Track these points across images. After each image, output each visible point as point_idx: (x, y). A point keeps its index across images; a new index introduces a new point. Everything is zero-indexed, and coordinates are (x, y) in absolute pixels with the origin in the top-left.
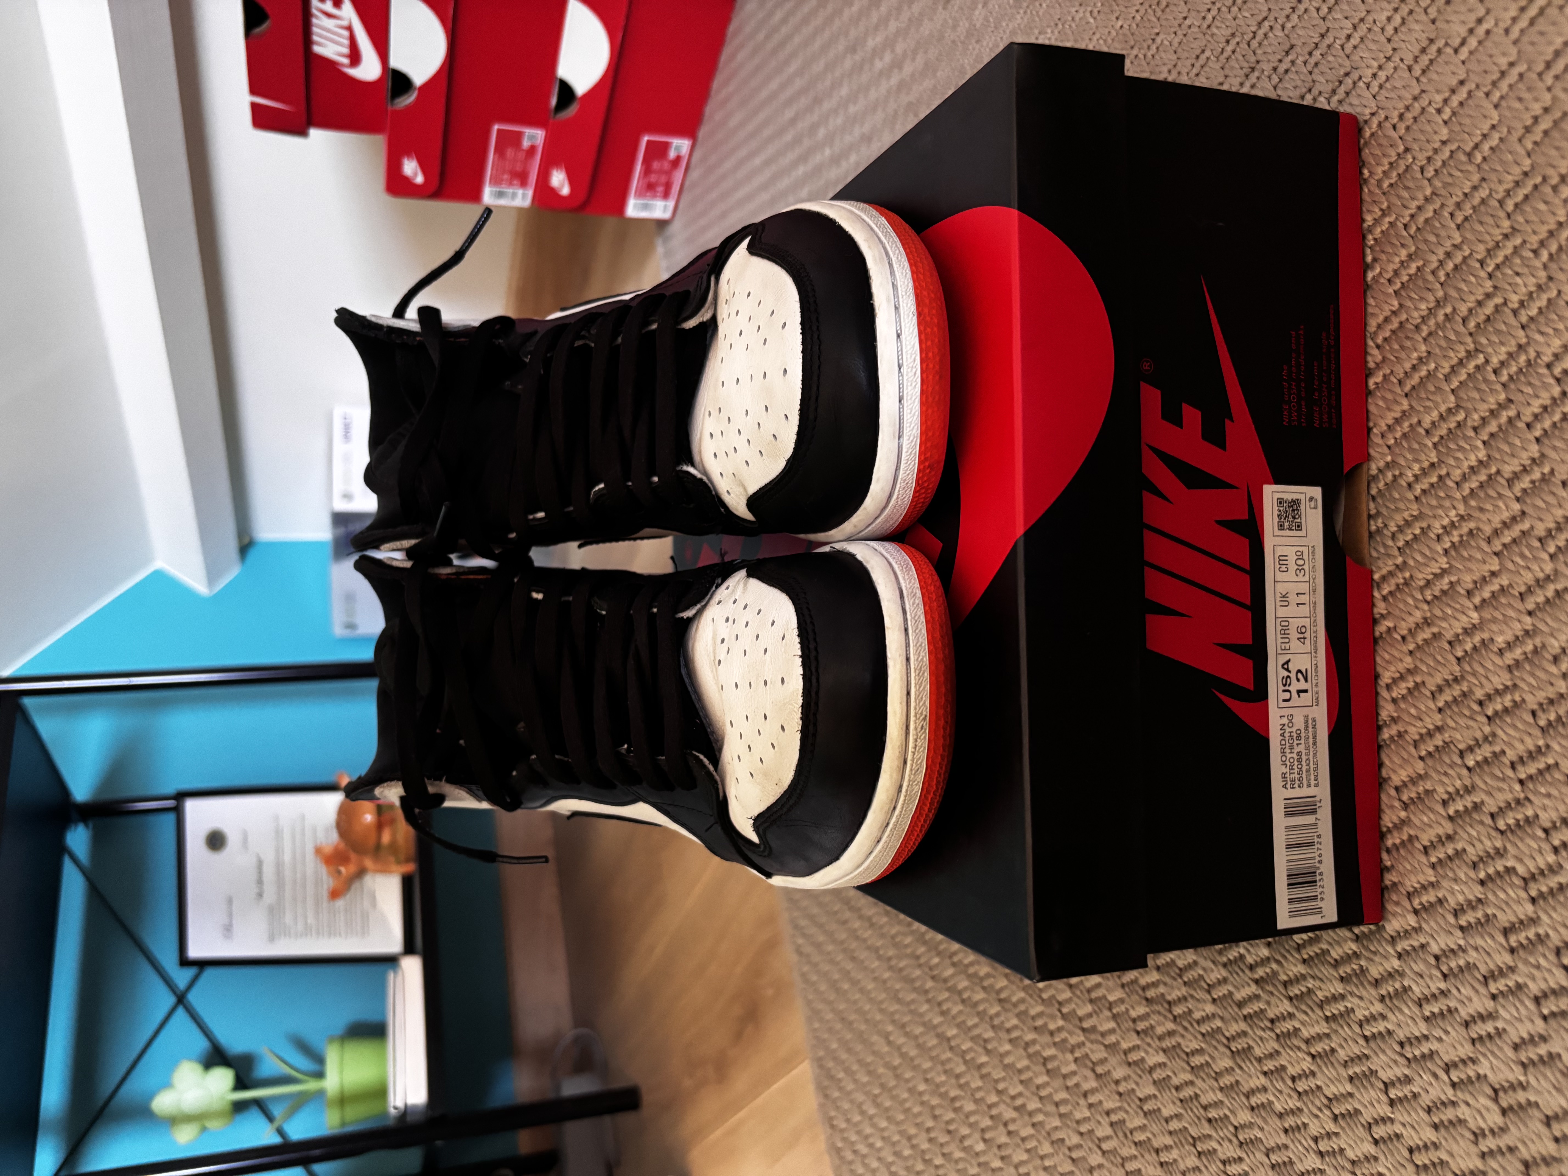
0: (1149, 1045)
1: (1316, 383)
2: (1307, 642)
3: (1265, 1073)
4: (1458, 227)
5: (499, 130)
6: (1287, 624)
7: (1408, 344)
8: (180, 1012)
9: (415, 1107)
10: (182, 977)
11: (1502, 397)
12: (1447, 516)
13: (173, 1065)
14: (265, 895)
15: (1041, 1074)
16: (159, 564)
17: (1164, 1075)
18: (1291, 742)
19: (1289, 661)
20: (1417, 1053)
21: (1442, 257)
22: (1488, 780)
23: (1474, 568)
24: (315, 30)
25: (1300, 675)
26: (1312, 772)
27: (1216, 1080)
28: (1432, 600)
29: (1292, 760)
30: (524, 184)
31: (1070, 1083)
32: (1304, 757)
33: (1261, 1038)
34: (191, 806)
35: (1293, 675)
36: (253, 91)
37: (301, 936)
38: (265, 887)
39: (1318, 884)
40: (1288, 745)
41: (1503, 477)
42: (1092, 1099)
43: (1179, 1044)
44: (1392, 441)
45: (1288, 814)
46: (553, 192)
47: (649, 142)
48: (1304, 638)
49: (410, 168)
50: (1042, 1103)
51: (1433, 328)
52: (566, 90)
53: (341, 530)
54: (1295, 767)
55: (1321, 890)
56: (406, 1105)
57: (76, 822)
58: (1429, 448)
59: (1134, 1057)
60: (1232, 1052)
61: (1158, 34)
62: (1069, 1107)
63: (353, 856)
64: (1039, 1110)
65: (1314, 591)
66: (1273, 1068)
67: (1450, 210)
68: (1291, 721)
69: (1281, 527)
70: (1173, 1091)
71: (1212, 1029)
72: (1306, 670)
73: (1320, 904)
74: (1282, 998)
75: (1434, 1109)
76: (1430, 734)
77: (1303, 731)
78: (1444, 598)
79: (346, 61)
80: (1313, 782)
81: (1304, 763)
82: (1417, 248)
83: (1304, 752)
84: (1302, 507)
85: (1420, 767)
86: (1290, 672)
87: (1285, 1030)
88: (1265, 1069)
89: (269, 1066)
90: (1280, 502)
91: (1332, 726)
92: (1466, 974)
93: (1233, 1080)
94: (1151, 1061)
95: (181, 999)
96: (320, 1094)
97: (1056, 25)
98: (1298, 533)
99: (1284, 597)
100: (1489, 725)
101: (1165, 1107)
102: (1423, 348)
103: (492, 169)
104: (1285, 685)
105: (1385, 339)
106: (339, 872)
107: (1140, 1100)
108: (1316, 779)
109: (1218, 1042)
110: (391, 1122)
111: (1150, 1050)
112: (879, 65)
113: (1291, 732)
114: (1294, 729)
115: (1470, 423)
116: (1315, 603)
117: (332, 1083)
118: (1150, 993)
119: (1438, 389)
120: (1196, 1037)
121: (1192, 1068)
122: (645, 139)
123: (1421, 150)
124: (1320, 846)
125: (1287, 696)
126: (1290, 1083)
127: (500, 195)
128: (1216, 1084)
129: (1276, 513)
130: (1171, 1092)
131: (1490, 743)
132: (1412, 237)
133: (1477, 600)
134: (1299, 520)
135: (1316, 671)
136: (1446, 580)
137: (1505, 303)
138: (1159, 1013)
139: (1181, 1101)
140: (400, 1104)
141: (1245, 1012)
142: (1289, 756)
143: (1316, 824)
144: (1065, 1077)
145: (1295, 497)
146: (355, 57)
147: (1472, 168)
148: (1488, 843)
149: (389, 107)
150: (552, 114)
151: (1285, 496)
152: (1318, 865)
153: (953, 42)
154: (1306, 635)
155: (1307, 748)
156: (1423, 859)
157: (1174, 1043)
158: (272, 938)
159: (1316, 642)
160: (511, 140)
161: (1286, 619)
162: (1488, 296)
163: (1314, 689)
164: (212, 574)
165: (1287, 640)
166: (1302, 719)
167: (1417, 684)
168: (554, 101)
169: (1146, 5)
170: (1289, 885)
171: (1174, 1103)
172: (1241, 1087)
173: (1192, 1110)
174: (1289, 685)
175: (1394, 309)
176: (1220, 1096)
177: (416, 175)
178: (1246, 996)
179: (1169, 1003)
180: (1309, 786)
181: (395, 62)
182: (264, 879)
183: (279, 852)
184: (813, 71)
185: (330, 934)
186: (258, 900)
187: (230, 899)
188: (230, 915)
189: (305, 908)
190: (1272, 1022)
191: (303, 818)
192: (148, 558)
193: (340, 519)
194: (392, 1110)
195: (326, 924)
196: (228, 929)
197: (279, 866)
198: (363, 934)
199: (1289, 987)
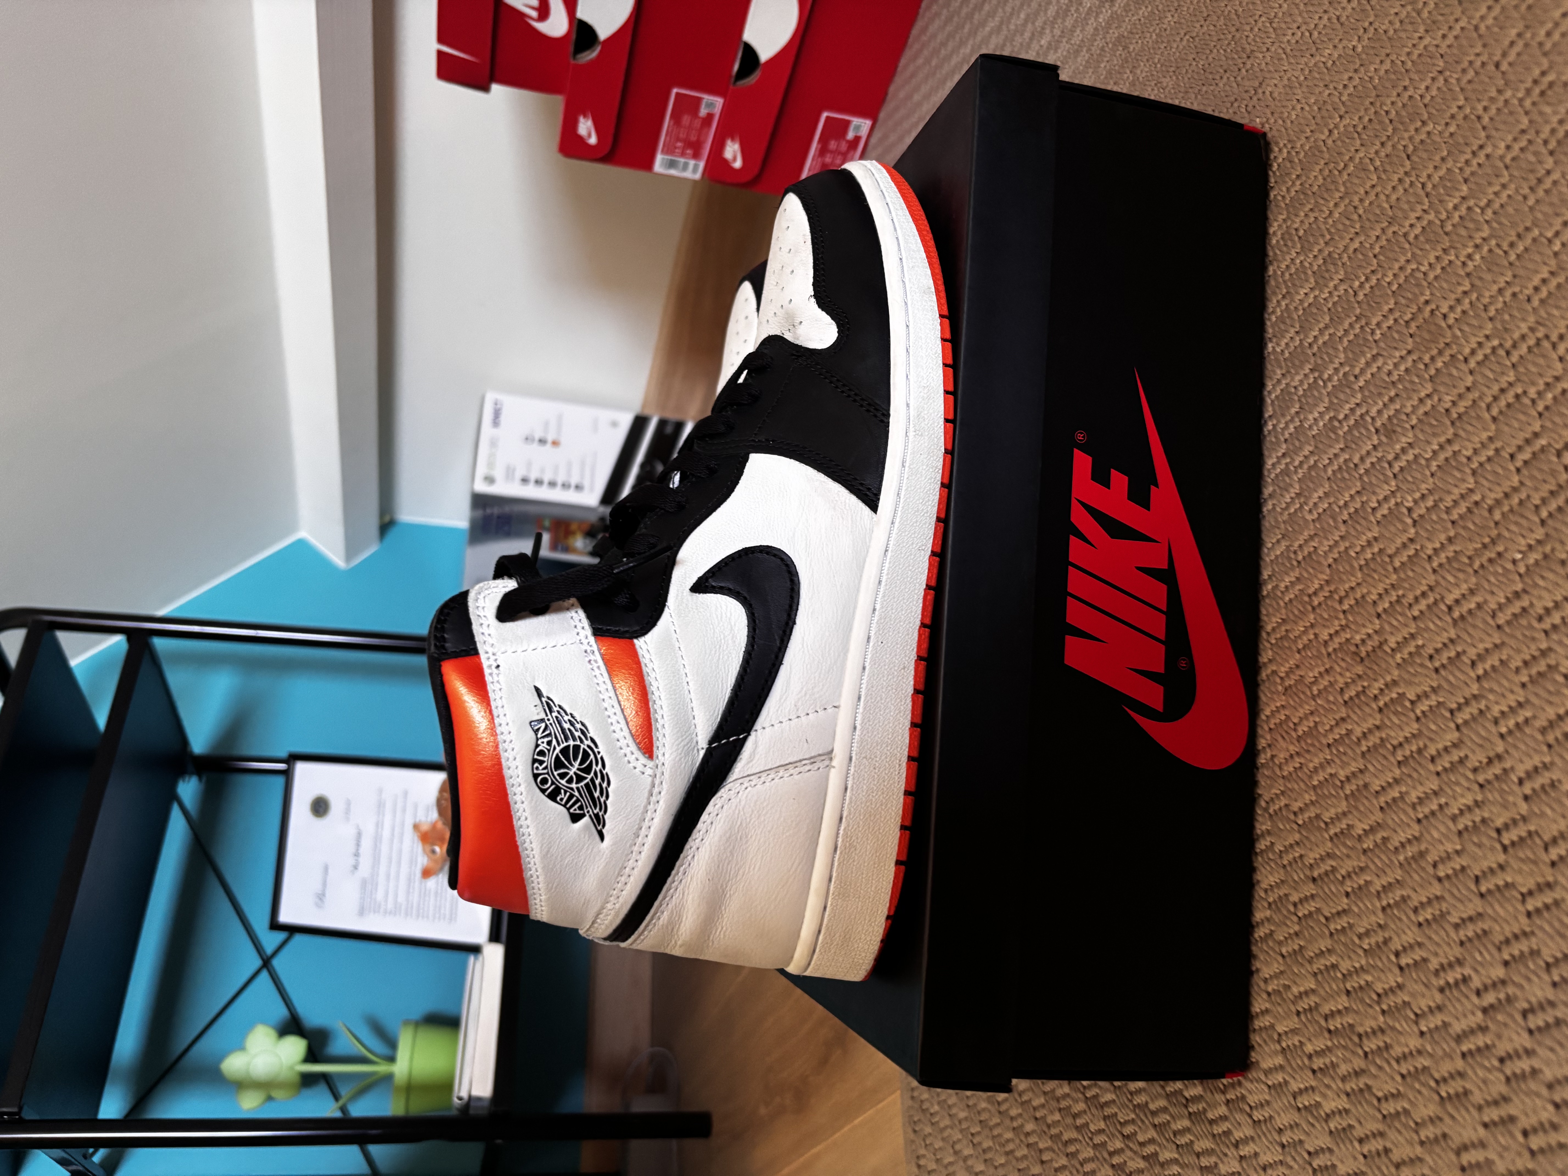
0: (1328, 1087)
3: (1486, 1125)
5: (677, 94)
8: (264, 975)
9: (479, 1099)
10: (270, 940)
13: (248, 1028)
14: (360, 867)
15: (1181, 1117)
16: (302, 534)
17: (1345, 1124)
27: (1417, 1132)
30: (696, 156)
31: (1218, 1129)
33: (1485, 1082)
34: (301, 769)
36: (441, 39)
37: (390, 913)
38: (361, 860)
42: (1245, 1150)
43: (1369, 1087)
46: (726, 163)
47: (828, 118)
49: (585, 127)
50: (1179, 1153)
52: (750, 53)
53: (479, 513)
56: (470, 1097)
57: (191, 774)
59: (1304, 1101)
60: (1441, 1097)
62: (1213, 1159)
64: (1175, 1161)
66: (1496, 1119)
70: (1356, 1144)
71: (1416, 1068)
74: (1520, 1030)
79: (534, 14)
87: (1518, 1071)
88: (1486, 1119)
89: (342, 1044)
93: (1438, 1132)
94: (1329, 1106)
95: (266, 963)
96: (388, 1078)
101: (1342, 1162)
103: (666, 136)
106: (433, 852)
107: (1309, 1153)
109: (1423, 1084)
110: (454, 1112)
111: (1329, 1093)
117: (401, 1068)
118: (1336, 1023)
120: (1393, 1079)
121: (1384, 1116)
122: (825, 115)
126: (1520, 1138)
127: (672, 164)
128: (1416, 1137)
130: (1353, 1147)
138: (1345, 1048)
139: (1365, 1157)
140: (464, 1094)
141: (1464, 1048)
144: (1212, 1122)
146: (544, 10)
149: (571, 60)
150: (733, 80)
157: (1362, 1086)
158: (362, 912)
160: (689, 106)
164: (351, 548)
168: (736, 66)
171: (1355, 1158)
172: (1450, 1142)
173: (1379, 1168)
176: (1419, 1150)
177: (589, 135)
178: (1467, 1029)
179: (1360, 1036)
181: (583, 13)
182: (361, 851)
183: (379, 825)
184: (1012, 27)
185: (418, 916)
186: (353, 872)
187: (326, 869)
188: (324, 884)
189: (397, 887)
190: (1502, 1060)
191: (406, 794)
192: (292, 527)
193: (480, 501)
194: (456, 1100)
195: (415, 905)
196: (321, 897)
197: (377, 839)
198: (451, 919)
199: (1530, 1017)
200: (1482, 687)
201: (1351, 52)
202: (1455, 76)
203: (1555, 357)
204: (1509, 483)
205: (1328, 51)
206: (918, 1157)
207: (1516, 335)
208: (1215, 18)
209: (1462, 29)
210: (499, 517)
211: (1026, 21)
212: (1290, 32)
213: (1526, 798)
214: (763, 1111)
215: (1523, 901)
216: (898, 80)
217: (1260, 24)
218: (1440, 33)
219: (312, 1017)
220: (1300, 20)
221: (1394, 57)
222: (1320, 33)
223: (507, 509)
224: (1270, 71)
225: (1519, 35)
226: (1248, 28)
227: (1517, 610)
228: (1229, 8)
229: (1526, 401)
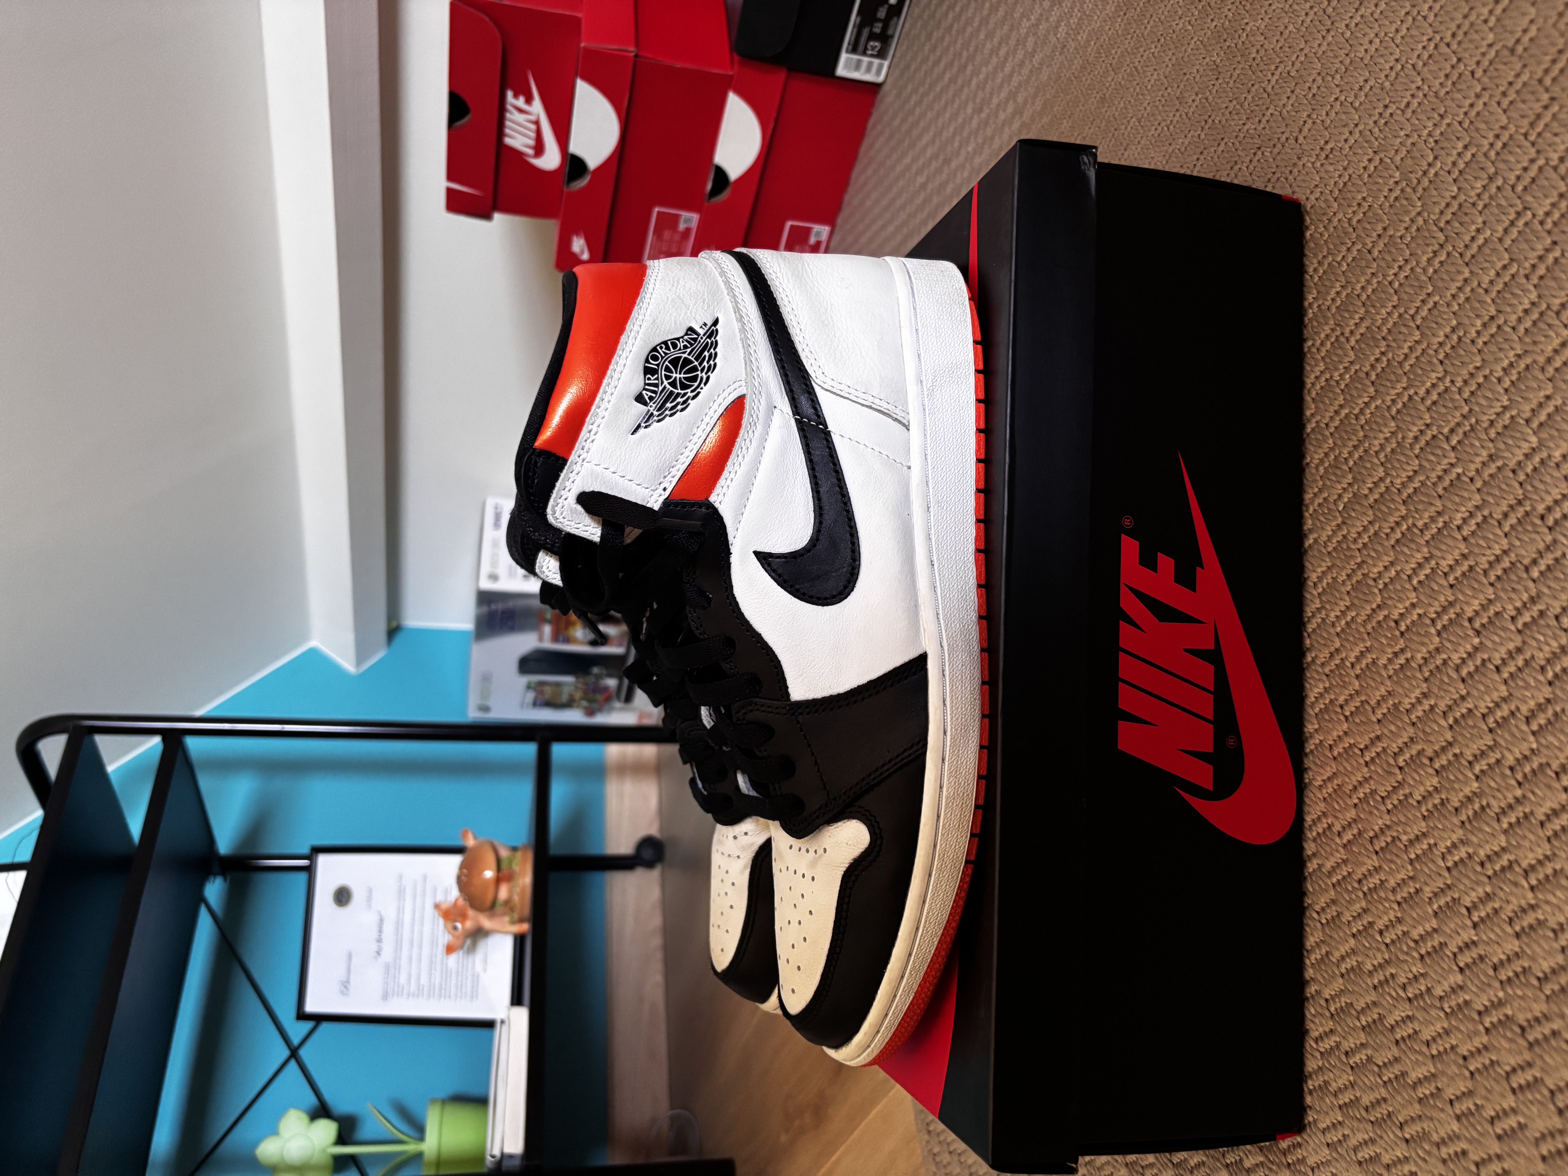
3: (1354, 936)
4: (1505, 111)
5: (659, 213)
7: (1466, 219)
8: (293, 1064)
9: (511, 1156)
10: (297, 1030)
11: (1549, 241)
12: (1506, 357)
13: (280, 1114)
14: (382, 953)
16: (313, 643)
20: (1497, 867)
21: (1491, 140)
22: (1552, 584)
23: (1531, 396)
24: (508, 123)
28: (1496, 437)
33: (1350, 902)
34: (323, 860)
36: (450, 177)
37: (413, 995)
38: (384, 945)
41: (1552, 310)
44: (1456, 307)
47: (792, 226)
49: (578, 245)
51: (1487, 201)
52: (721, 174)
53: (484, 610)
56: (502, 1154)
57: (215, 875)
58: (1489, 305)
61: (1247, 24)
63: (471, 913)
66: (1360, 928)
67: (1497, 99)
74: (1369, 854)
75: (1515, 919)
76: (1498, 559)
78: (1506, 433)
79: (530, 152)
82: (1471, 137)
85: (1490, 593)
87: (1371, 886)
88: (1354, 931)
89: (374, 1127)
92: (1539, 775)
95: (294, 1053)
96: (419, 1154)
97: (1159, 40)
100: (1550, 534)
102: (1480, 220)
103: (650, 249)
105: (1448, 222)
106: (455, 928)
110: (486, 1170)
112: (1002, 116)
115: (1522, 272)
117: (430, 1145)
119: (1494, 250)
122: (789, 224)
123: (1471, 56)
126: (1378, 937)
131: (1552, 552)
132: (1467, 131)
133: (1535, 425)
136: (1508, 415)
137: (1547, 164)
140: (497, 1152)
146: (539, 148)
147: (1514, 59)
148: (1554, 644)
149: (565, 189)
150: (707, 198)
153: (1070, 79)
156: (1496, 677)
158: (385, 997)
160: (669, 222)
162: (1532, 161)
164: (362, 653)
167: (1485, 517)
168: (709, 186)
169: (1238, 4)
175: (1454, 194)
177: (582, 252)
181: (574, 148)
182: (384, 936)
183: (400, 910)
184: (943, 138)
185: (440, 996)
186: (376, 958)
187: (350, 957)
188: (349, 971)
189: (419, 969)
190: (1360, 881)
191: (425, 878)
192: (304, 636)
193: (485, 598)
194: (489, 1158)
195: (437, 986)
196: (345, 985)
197: (399, 924)
198: (472, 997)
199: (1375, 841)
200: (1321, 601)
201: (1197, 140)
202: (1269, 150)
203: (1349, 347)
204: (1327, 445)
205: (1181, 140)
206: (928, 1124)
207: (1323, 336)
208: (1099, 121)
209: (1272, 114)
210: (503, 613)
211: (954, 134)
212: (1153, 128)
213: (1357, 677)
214: (784, 1138)
215: (1362, 755)
216: (851, 190)
217: (1131, 124)
218: (1257, 119)
219: (340, 1104)
220: (1160, 118)
221: (1226, 140)
222: (1174, 127)
223: (511, 604)
224: (1141, 159)
225: (1309, 116)
226: (1123, 127)
227: (1340, 538)
228: (1108, 113)
229: (1333, 383)
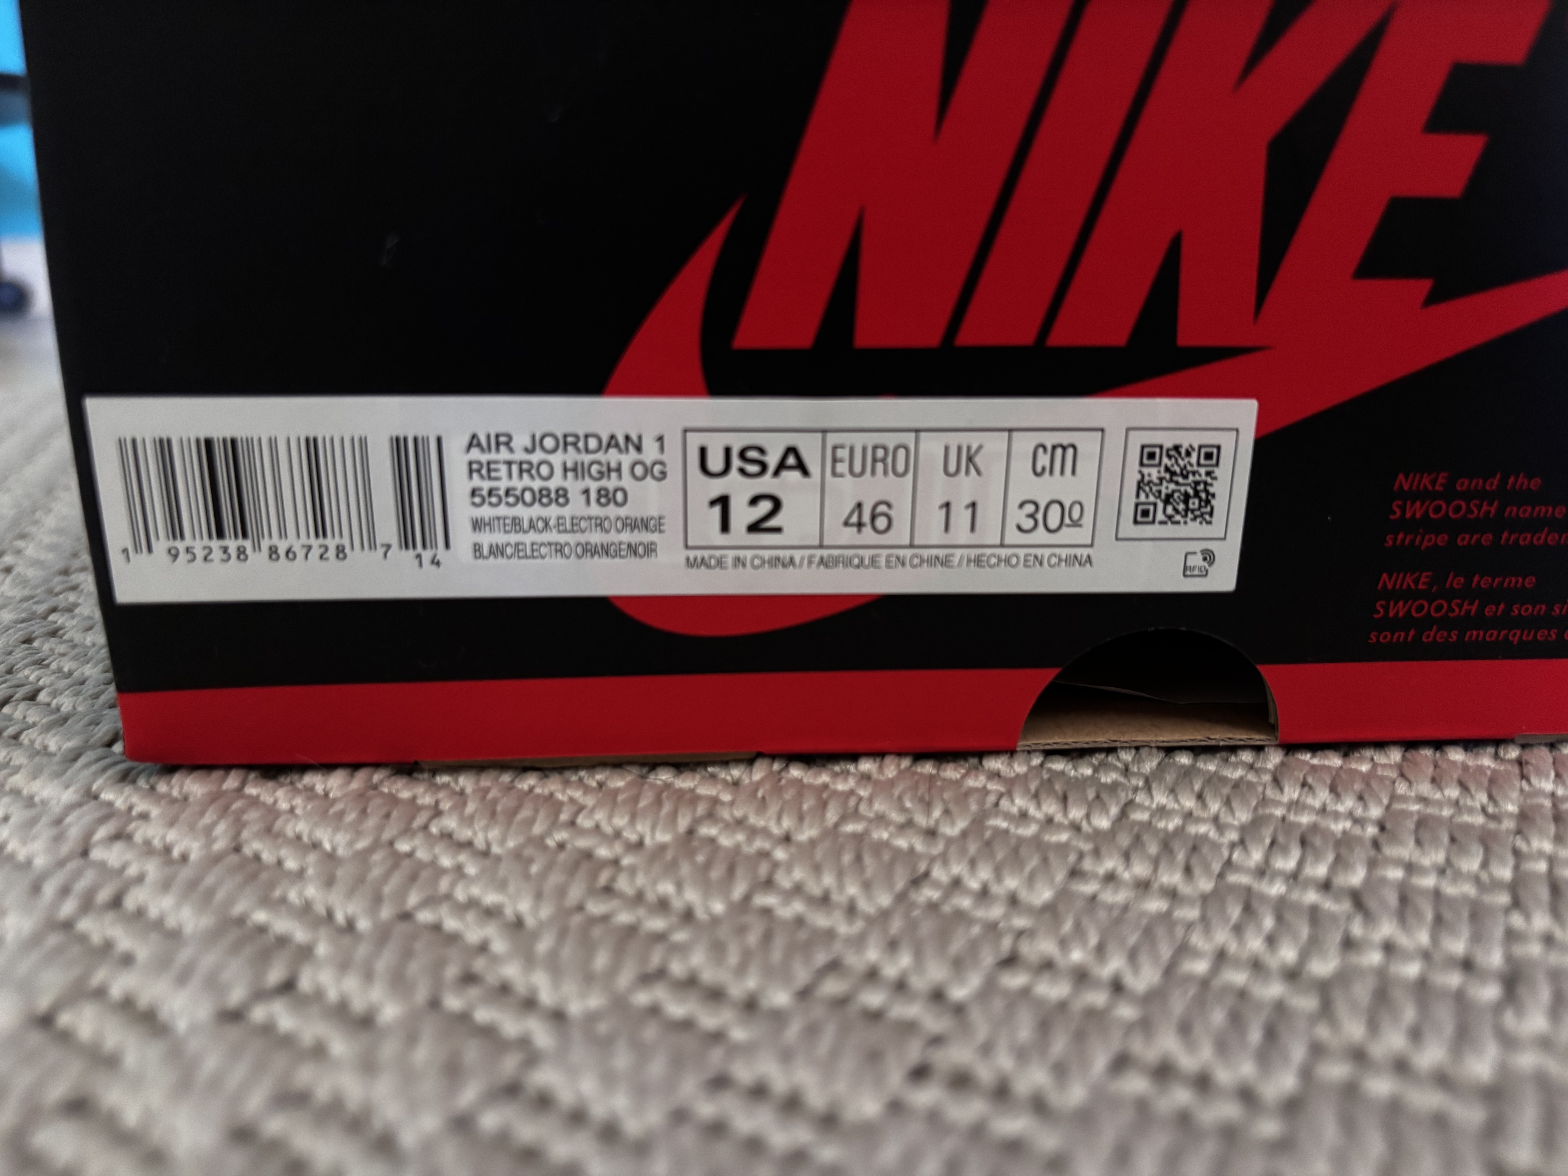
1: (1485, 583)
2: (849, 535)
6: (901, 468)
18: (594, 469)
19: (805, 472)
25: (765, 506)
26: (514, 538)
29: (544, 470)
32: (553, 512)
35: (766, 484)
39: (215, 544)
40: (587, 458)
45: (398, 445)
48: (860, 525)
54: (526, 481)
55: (200, 553)
65: (978, 561)
68: (648, 471)
69: (1149, 455)
72: (778, 530)
73: (161, 545)
77: (623, 512)
80: (486, 539)
81: (537, 511)
83: (567, 512)
84: (1194, 528)
86: (776, 473)
90: (1211, 455)
91: (630, 611)
98: (1128, 511)
99: (970, 459)
104: (742, 455)
108: (497, 551)
113: (619, 470)
114: (626, 481)
116: (945, 562)
124: (315, 552)
125: (716, 463)
129: (1186, 440)
134: (1160, 516)
135: (776, 562)
142: (557, 459)
143: (373, 545)
145: (1219, 504)
151: (1223, 472)
152: (265, 544)
154: (867, 530)
155: (575, 525)
159: (848, 563)
161: (913, 466)
163: (731, 554)
165: (857, 468)
166: (652, 511)
170: (209, 443)
174: (742, 471)
180: (477, 525)
